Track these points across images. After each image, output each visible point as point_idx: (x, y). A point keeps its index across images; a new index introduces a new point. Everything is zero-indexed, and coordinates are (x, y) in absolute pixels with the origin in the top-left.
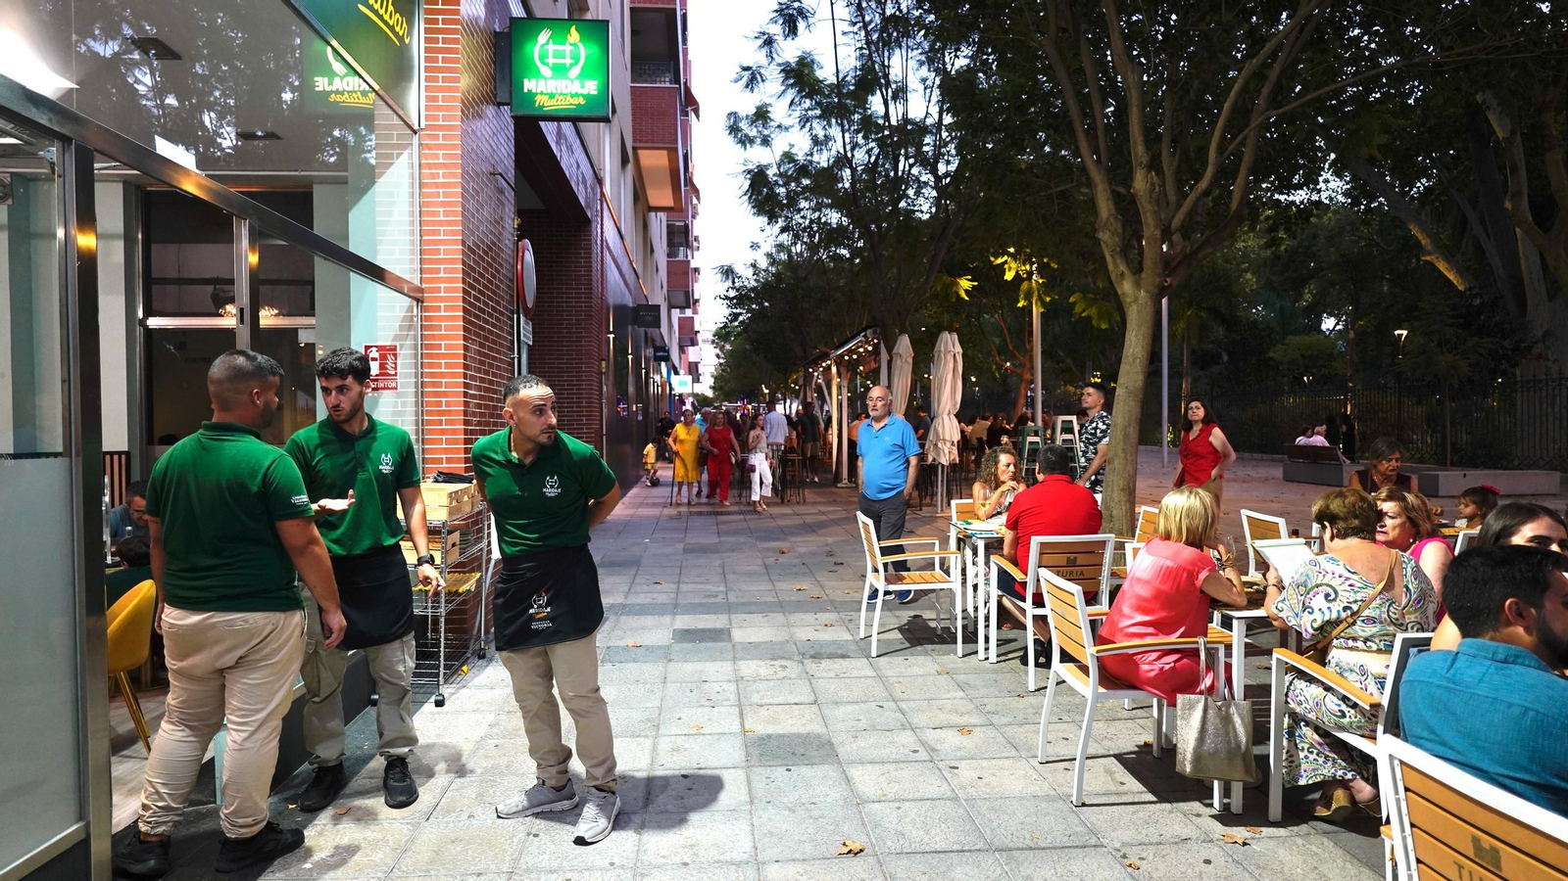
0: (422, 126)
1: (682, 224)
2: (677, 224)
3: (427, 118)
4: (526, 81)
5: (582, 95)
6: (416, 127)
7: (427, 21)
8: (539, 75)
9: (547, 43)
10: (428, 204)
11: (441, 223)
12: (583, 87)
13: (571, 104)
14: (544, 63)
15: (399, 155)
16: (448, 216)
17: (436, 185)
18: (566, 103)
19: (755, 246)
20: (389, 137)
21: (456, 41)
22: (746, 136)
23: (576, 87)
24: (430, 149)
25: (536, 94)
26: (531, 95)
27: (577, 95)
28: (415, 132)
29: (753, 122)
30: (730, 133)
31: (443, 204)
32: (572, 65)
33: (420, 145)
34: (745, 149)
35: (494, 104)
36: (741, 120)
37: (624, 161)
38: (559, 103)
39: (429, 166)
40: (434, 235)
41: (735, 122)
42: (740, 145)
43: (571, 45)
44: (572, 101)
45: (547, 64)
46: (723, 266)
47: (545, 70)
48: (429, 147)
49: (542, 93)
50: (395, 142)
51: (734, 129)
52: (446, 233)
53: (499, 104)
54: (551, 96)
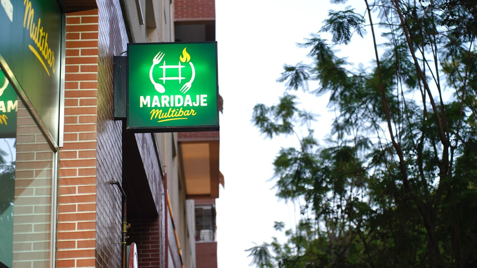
0: (61, 145)
1: (209, 208)
2: (205, 208)
3: (66, 137)
4: (142, 98)
5: (193, 107)
6: (56, 145)
7: (68, 53)
8: (153, 92)
9: (161, 63)
10: (64, 217)
11: (76, 235)
12: (194, 100)
13: (183, 116)
14: (157, 81)
15: (38, 173)
16: (82, 228)
17: (72, 199)
18: (179, 115)
19: (278, 226)
20: (31, 156)
21: (93, 69)
22: (272, 125)
23: (188, 101)
24: (67, 166)
25: (151, 108)
26: (147, 110)
27: (188, 108)
28: (55, 150)
29: (279, 113)
30: (257, 123)
31: (78, 217)
32: (184, 82)
33: (59, 162)
34: (271, 136)
35: (113, 119)
36: (267, 111)
37: (174, 155)
38: (172, 115)
39: (66, 182)
40: (68, 247)
41: (262, 114)
42: (265, 134)
43: (182, 64)
44: (184, 113)
45: (161, 82)
46: (256, 248)
47: (159, 88)
48: (67, 164)
49: (156, 107)
50: (35, 160)
51: (260, 120)
52: (80, 244)
53: (116, 119)
54: (165, 110)
